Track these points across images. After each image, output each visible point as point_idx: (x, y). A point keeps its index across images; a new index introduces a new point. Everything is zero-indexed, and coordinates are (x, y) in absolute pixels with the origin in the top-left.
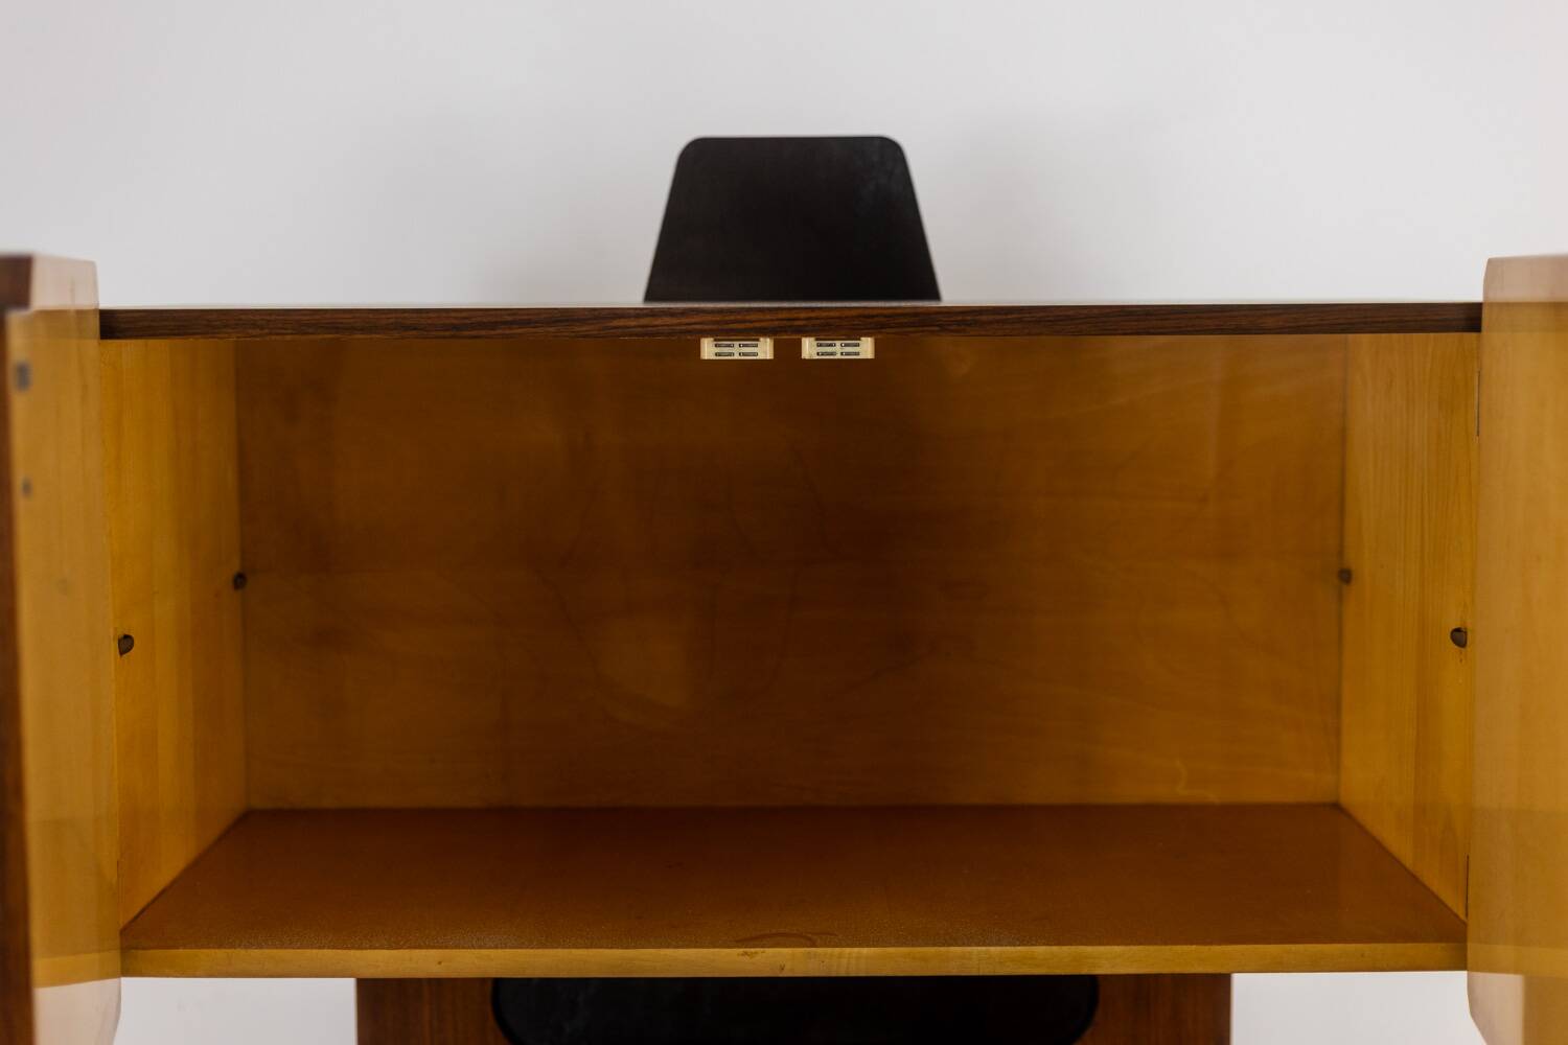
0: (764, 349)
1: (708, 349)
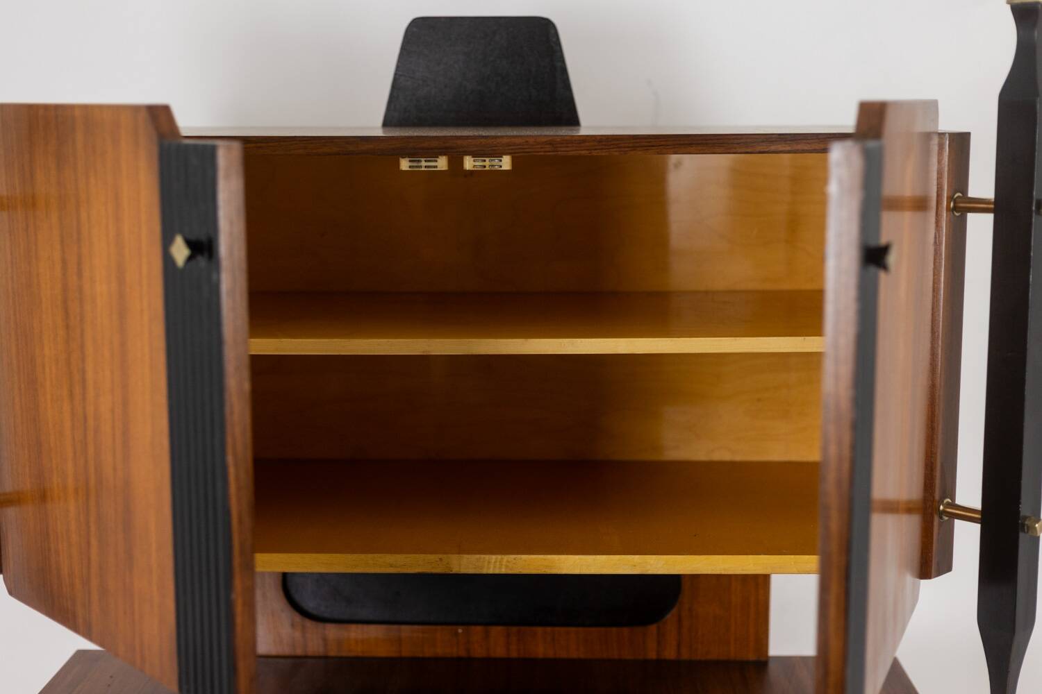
0: (442, 163)
1: (405, 165)
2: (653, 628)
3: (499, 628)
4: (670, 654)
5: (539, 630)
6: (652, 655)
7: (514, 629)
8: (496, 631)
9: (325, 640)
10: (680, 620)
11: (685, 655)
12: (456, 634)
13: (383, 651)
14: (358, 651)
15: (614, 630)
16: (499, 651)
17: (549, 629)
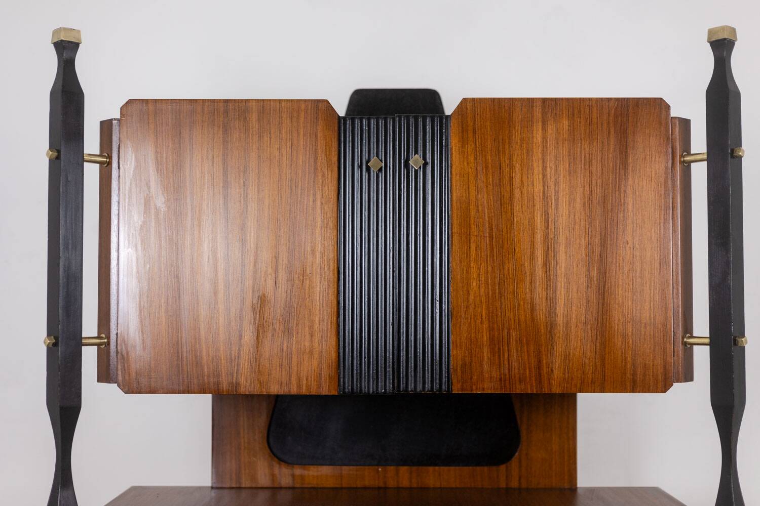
2: (503, 468)
3: (405, 468)
4: (514, 484)
5: (431, 468)
6: (503, 485)
7: (414, 468)
8: (404, 469)
9: (293, 476)
10: (520, 462)
11: (524, 485)
12: (378, 471)
13: (331, 483)
14: (314, 483)
15: (478, 468)
16: (405, 483)
17: (437, 468)
